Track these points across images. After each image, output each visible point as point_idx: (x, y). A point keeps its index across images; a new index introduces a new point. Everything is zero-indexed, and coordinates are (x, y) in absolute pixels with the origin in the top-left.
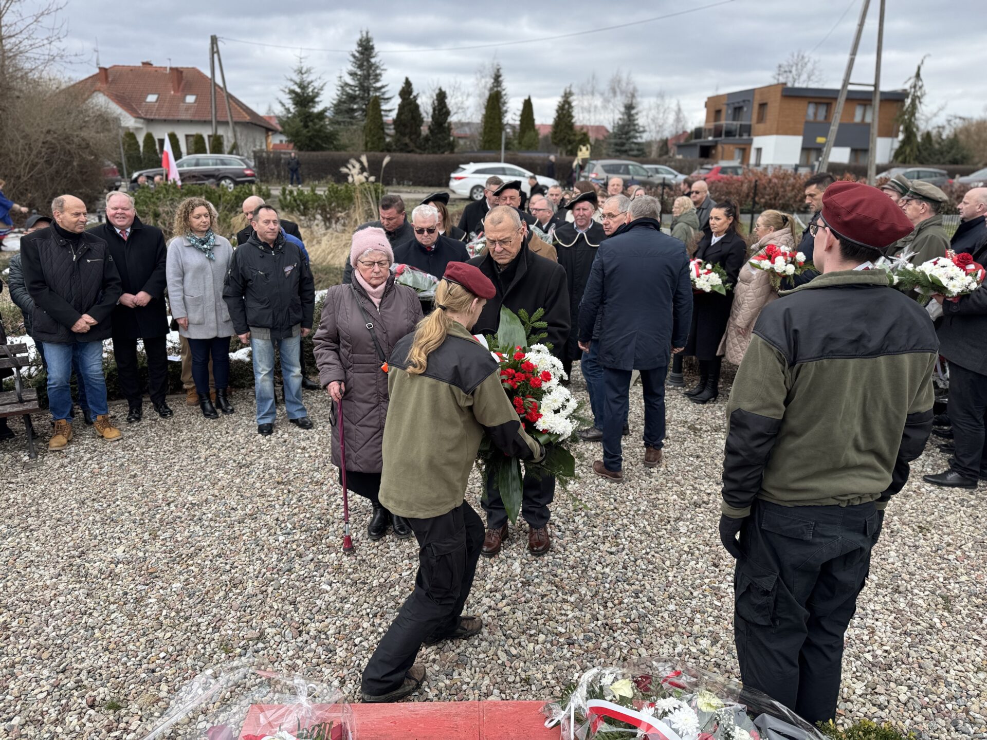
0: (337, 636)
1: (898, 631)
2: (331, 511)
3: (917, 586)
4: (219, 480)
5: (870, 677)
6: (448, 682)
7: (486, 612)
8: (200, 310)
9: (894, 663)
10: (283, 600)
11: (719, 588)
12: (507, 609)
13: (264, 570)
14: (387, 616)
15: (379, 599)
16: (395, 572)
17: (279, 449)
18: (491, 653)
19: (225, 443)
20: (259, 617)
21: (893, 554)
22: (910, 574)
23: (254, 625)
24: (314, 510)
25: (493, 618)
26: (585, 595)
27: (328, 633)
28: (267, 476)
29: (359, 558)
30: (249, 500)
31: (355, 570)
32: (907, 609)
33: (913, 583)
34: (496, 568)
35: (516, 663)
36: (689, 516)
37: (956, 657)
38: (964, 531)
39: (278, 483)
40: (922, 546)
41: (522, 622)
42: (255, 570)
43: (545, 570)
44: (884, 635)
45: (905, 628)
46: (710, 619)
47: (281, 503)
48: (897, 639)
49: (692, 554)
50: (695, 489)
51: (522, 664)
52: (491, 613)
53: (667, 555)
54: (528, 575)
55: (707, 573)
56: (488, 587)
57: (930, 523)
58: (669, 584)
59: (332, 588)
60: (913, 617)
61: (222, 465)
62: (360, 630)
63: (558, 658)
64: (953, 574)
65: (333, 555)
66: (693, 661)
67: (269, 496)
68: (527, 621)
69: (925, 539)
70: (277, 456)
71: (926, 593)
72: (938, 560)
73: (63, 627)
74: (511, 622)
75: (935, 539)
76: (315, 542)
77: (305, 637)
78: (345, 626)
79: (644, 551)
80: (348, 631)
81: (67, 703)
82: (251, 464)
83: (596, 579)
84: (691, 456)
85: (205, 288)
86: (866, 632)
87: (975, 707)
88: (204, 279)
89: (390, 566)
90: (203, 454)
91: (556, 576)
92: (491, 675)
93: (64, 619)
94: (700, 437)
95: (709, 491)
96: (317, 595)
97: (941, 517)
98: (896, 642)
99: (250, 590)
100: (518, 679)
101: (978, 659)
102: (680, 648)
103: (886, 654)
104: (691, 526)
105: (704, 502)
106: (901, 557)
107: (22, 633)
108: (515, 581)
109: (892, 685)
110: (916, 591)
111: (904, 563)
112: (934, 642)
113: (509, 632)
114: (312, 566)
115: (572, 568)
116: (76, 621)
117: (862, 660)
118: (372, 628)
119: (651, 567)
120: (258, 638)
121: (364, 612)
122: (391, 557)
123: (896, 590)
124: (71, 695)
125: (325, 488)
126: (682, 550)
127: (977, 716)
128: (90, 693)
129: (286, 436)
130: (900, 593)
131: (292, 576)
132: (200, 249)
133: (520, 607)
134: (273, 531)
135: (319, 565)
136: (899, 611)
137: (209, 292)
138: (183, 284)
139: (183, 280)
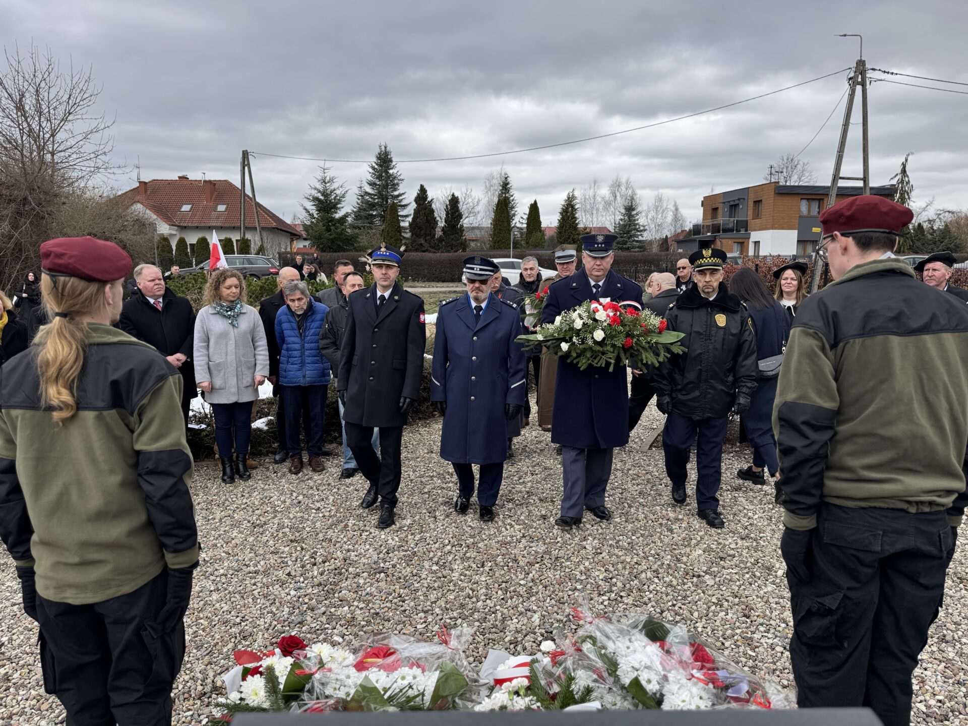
1: (951, 681)
3: (964, 635)
4: (233, 539)
8: (222, 374)
11: (751, 639)
13: (275, 623)
16: (411, 625)
17: (293, 510)
19: (240, 505)
22: (955, 623)
28: (281, 535)
29: (372, 611)
30: (262, 557)
31: (369, 623)
32: (957, 658)
33: (960, 633)
34: (515, 621)
39: (292, 541)
42: (265, 623)
44: (935, 685)
45: (958, 678)
47: (294, 559)
48: (950, 688)
49: (721, 606)
50: (720, 544)
53: (694, 607)
54: (547, 626)
55: (737, 624)
56: (507, 639)
59: (344, 640)
61: (236, 525)
65: (346, 608)
67: (282, 553)
70: (291, 516)
76: (329, 594)
79: (670, 604)
82: (265, 524)
85: (227, 353)
88: (226, 345)
89: (404, 619)
90: (218, 515)
98: (950, 691)
99: (260, 641)
103: (939, 704)
104: (717, 578)
105: (729, 555)
107: (23, 686)
108: (535, 633)
111: (948, 613)
114: (324, 619)
119: (678, 618)
122: (406, 611)
123: (943, 640)
126: (710, 601)
129: (301, 498)
130: (947, 642)
131: (304, 629)
132: (225, 316)
135: (331, 618)
136: (949, 661)
137: (231, 358)
138: (208, 350)
139: (208, 346)
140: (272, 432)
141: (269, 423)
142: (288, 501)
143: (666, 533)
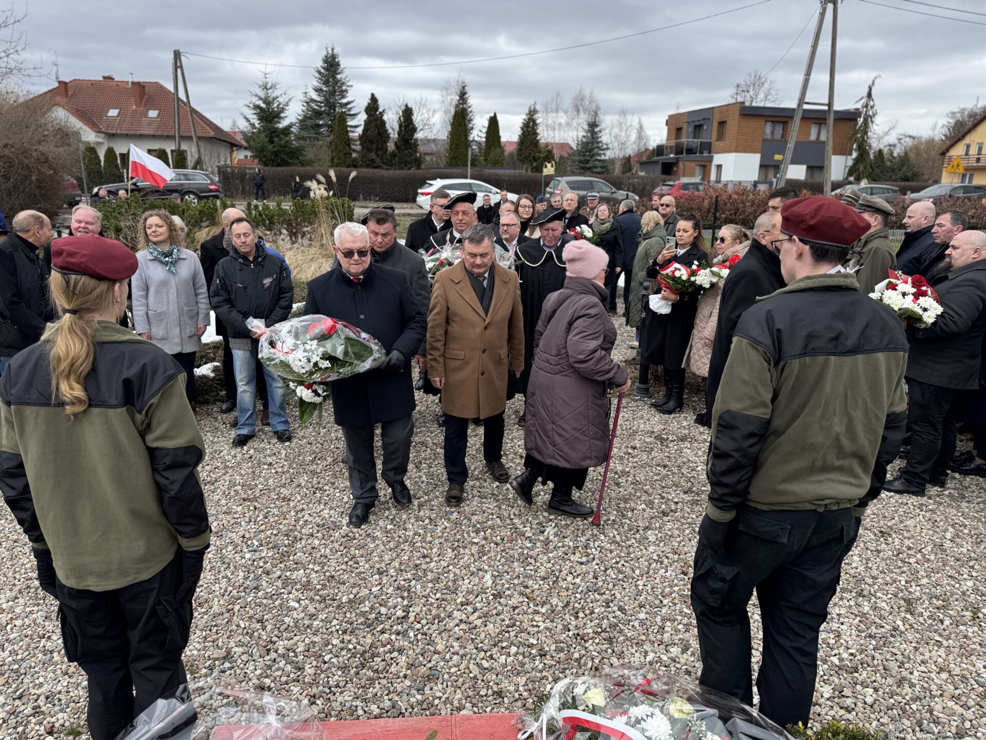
0: (306, 653)
1: (863, 635)
2: (298, 528)
3: (880, 589)
5: (837, 681)
6: (419, 697)
7: (457, 625)
8: (164, 324)
9: (860, 666)
10: (250, 618)
12: (478, 622)
13: (230, 588)
14: (357, 632)
15: (348, 615)
16: (366, 587)
17: (245, 465)
18: (462, 667)
20: (225, 636)
21: (856, 558)
22: (873, 578)
23: (220, 644)
24: (281, 527)
25: (465, 631)
26: (557, 606)
27: (297, 650)
28: (232, 493)
29: (327, 574)
31: (324, 586)
32: (871, 612)
33: (876, 587)
34: (467, 581)
35: (488, 676)
36: (658, 525)
37: (919, 658)
38: (923, 535)
39: (244, 500)
40: (884, 551)
41: (493, 635)
42: (221, 588)
43: (516, 581)
44: (849, 639)
45: (869, 631)
46: (680, 627)
47: (247, 520)
48: (862, 642)
49: (662, 563)
50: (663, 498)
51: (494, 677)
52: (463, 626)
53: (637, 564)
54: (499, 587)
55: (676, 581)
56: (459, 601)
57: (891, 528)
58: (639, 593)
59: (300, 605)
60: (877, 620)
62: (330, 647)
63: (530, 670)
64: (914, 577)
65: (302, 571)
66: (664, 669)
67: (235, 513)
68: (499, 634)
69: (886, 544)
70: (243, 472)
71: (890, 596)
72: (900, 564)
73: (20, 652)
74: (483, 635)
75: (896, 543)
76: (284, 557)
77: (273, 655)
78: (314, 643)
79: (614, 561)
80: (317, 648)
81: (24, 730)
82: (216, 481)
83: (567, 589)
84: (658, 465)
85: (168, 302)
86: (832, 636)
87: (938, 707)
88: (168, 293)
89: (360, 582)
91: (527, 587)
92: (463, 689)
93: (21, 644)
94: (667, 446)
95: (676, 500)
96: (285, 612)
97: (901, 522)
98: (861, 645)
99: (216, 609)
100: (490, 692)
101: (940, 660)
102: (651, 657)
103: (851, 657)
104: (659, 535)
105: (672, 511)
106: (864, 561)
108: (486, 593)
109: (859, 687)
110: (879, 594)
111: (867, 567)
112: (898, 644)
113: (480, 645)
114: (279, 583)
115: (544, 579)
116: (33, 645)
117: (829, 663)
118: (342, 645)
119: (621, 576)
120: (224, 658)
121: (333, 629)
122: (361, 573)
123: (860, 594)
124: (29, 722)
125: (292, 504)
126: (651, 558)
127: (941, 715)
128: (49, 719)
129: (252, 452)
130: (864, 596)
131: (260, 594)
132: (162, 262)
133: (492, 619)
134: (239, 548)
135: (286, 582)
136: (864, 615)
137: (173, 307)
138: (147, 299)
139: (147, 294)
140: (219, 380)
141: (215, 370)
142: (239, 456)
143: (613, 488)
